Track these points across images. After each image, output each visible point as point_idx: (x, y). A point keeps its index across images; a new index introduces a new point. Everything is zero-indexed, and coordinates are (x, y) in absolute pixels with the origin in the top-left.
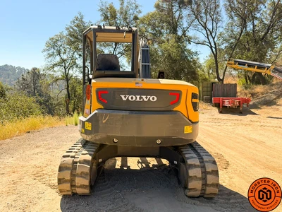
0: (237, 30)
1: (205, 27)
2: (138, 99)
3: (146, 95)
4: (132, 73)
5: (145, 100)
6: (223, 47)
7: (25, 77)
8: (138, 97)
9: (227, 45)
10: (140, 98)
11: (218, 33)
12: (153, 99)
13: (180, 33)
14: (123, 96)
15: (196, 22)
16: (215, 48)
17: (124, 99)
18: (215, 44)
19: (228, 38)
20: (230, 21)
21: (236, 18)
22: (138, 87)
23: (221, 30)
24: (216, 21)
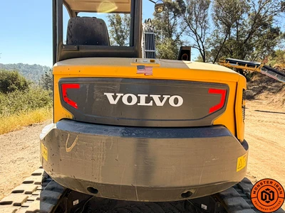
0: (222, 36)
1: (196, 34)
2: (143, 103)
3: (161, 93)
4: (131, 51)
5: (159, 103)
6: (210, 50)
7: (48, 74)
8: (143, 97)
9: (213, 48)
10: (148, 100)
11: (206, 39)
12: (176, 101)
13: (174, 38)
14: (110, 96)
15: (188, 28)
16: (204, 51)
17: (112, 101)
18: (203, 47)
19: (213, 42)
20: (216, 28)
21: (221, 26)
22: (142, 76)
23: (208, 36)
24: (204, 28)
